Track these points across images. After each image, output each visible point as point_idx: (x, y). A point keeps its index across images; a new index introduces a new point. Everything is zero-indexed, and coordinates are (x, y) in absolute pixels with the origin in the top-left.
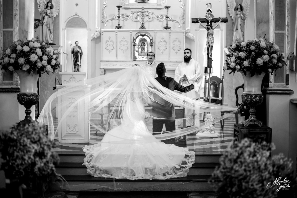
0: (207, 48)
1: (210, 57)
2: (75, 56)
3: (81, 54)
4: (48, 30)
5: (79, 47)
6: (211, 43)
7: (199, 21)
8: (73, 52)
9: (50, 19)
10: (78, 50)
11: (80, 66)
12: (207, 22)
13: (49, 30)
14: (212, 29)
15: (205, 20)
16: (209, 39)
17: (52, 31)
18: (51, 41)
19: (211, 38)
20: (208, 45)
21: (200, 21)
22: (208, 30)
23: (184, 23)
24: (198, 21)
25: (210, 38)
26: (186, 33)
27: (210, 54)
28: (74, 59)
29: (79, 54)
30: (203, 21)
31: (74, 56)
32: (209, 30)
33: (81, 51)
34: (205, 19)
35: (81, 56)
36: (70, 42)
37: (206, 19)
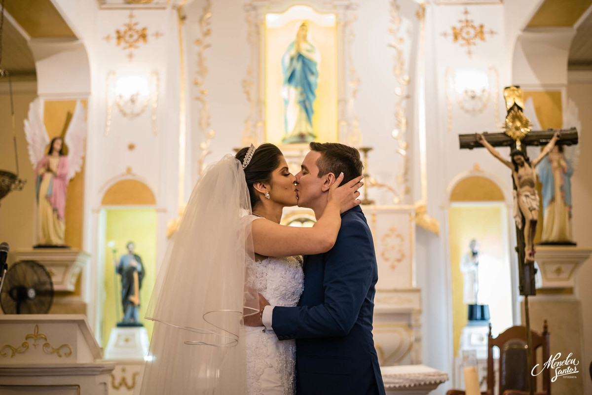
0: (517, 228)
1: (527, 257)
2: (125, 282)
3: (141, 274)
4: (50, 211)
5: (138, 258)
6: (531, 211)
7: (485, 142)
8: (120, 270)
9: (57, 182)
10: (134, 263)
11: (139, 305)
12: (511, 143)
13: (55, 210)
14: (530, 165)
15: (503, 138)
16: (523, 198)
17: (62, 212)
18: (59, 237)
19: (528, 194)
20: (519, 220)
21: (489, 142)
22: (517, 170)
23: (408, 191)
24: (481, 142)
25: (527, 196)
26: (417, 214)
27: (526, 249)
28: (124, 287)
29: (136, 276)
30: (498, 141)
31: (122, 280)
32: (521, 171)
33: (143, 268)
34: (504, 134)
35: (140, 280)
36: (112, 244)
37: (507, 136)
